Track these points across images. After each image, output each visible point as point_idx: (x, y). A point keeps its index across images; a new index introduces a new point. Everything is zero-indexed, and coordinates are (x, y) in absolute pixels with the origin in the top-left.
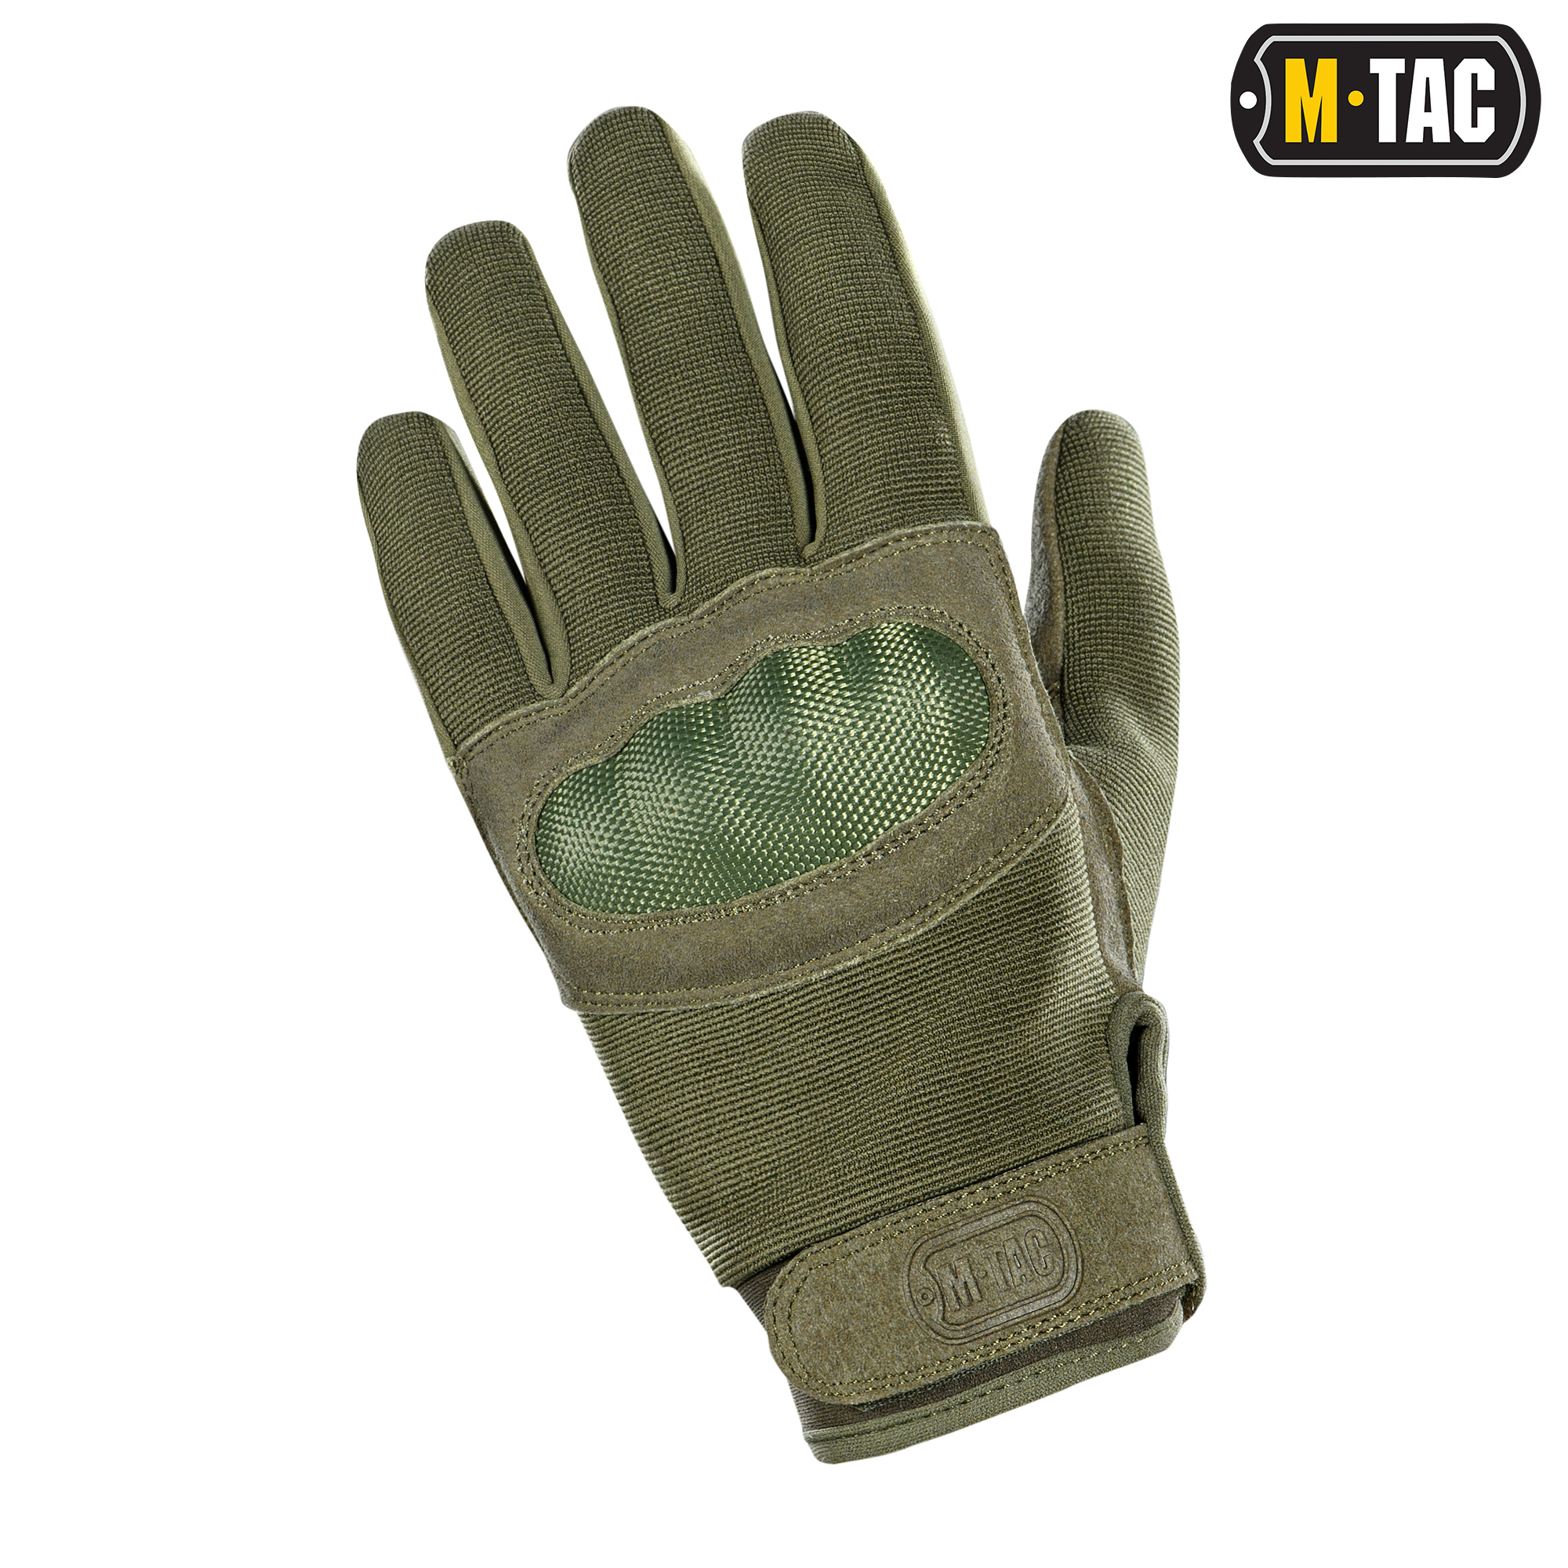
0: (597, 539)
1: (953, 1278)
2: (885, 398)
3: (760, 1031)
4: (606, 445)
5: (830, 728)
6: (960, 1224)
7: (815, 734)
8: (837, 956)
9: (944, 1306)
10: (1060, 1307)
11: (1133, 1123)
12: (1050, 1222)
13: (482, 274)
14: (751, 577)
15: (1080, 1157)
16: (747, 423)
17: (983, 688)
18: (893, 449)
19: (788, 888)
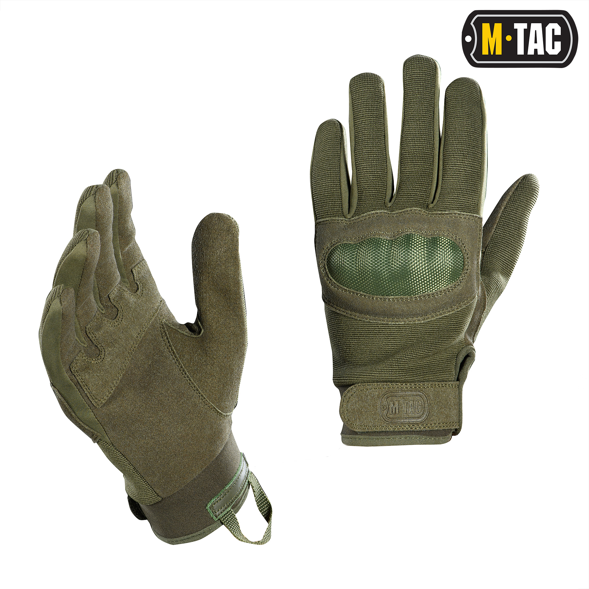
0: (374, 180)
1: (393, 405)
2: (466, 172)
3: (370, 331)
4: (386, 154)
5: (418, 256)
6: (400, 392)
7: (413, 256)
8: (398, 320)
9: (388, 412)
10: (418, 423)
11: (456, 380)
12: (424, 399)
13: (368, 92)
14: (412, 209)
15: (438, 385)
16: (427, 162)
17: (463, 263)
18: (463, 188)
19: (391, 298)
